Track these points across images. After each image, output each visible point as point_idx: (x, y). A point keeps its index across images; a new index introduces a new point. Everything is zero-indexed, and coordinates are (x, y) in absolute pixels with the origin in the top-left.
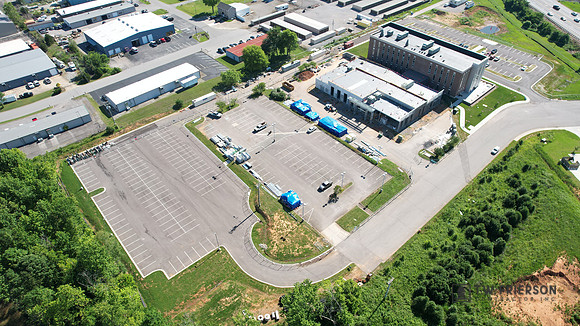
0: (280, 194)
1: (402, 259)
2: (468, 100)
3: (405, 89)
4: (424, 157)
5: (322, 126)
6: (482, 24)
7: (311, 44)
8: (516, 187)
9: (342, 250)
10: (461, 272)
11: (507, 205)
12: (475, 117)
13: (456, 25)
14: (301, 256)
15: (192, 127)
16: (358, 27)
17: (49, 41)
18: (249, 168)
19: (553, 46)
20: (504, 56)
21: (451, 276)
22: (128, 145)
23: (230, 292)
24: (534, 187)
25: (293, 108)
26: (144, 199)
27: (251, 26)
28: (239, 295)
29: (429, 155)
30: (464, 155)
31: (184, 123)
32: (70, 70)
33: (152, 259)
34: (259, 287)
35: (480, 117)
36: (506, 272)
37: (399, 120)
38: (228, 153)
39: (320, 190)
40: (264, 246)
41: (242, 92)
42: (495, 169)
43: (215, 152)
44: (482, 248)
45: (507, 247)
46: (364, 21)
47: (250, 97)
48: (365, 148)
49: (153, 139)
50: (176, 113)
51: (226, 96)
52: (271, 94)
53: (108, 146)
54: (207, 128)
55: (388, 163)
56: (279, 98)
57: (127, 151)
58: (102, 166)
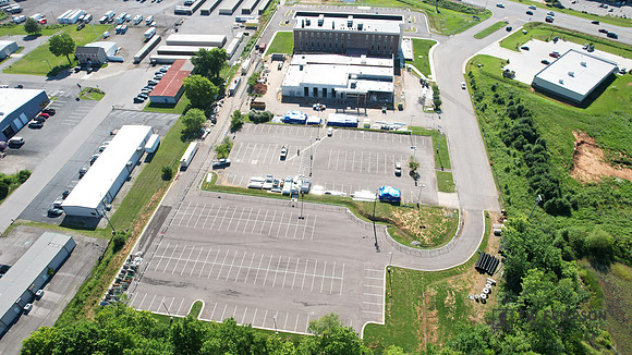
0: (375, 196)
1: (506, 188)
2: (406, 57)
3: (366, 65)
4: (429, 112)
5: (329, 124)
8: (504, 103)
9: (467, 207)
14: (448, 230)
15: (213, 187)
22: (162, 245)
28: (450, 290)
29: (432, 109)
30: (451, 99)
35: (427, 67)
38: (287, 188)
39: (399, 175)
40: (415, 242)
43: (270, 196)
47: (233, 130)
48: (386, 125)
49: (184, 222)
50: (173, 183)
51: (205, 142)
52: (252, 118)
53: (137, 259)
54: (230, 180)
55: (416, 128)
56: (266, 119)
57: (170, 250)
58: (161, 283)
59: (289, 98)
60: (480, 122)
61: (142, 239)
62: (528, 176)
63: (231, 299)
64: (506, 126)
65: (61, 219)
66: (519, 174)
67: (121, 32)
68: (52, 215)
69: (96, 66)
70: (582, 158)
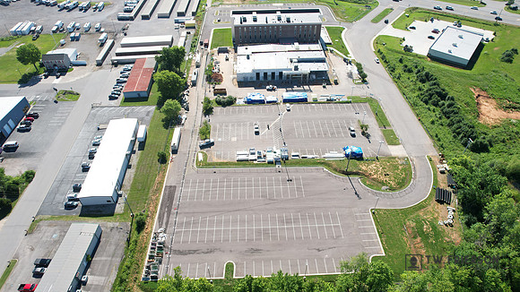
0: (341, 155)
2: (326, 41)
4: (359, 84)
9: (413, 155)
12: (343, 49)
14: (407, 175)
15: (205, 164)
16: (189, 28)
18: (298, 156)
22: (179, 219)
23: (419, 224)
27: (99, 64)
28: (423, 220)
29: (360, 81)
31: (192, 166)
34: (421, 207)
37: (327, 69)
39: (354, 136)
40: (384, 188)
43: (257, 166)
46: (188, 22)
47: (206, 115)
48: (330, 98)
49: (192, 197)
50: (170, 165)
51: (186, 127)
52: (219, 103)
53: (161, 235)
54: (218, 156)
55: (353, 98)
56: (231, 102)
57: (188, 224)
58: (190, 252)
59: (244, 82)
60: (400, 88)
61: (159, 218)
62: (449, 125)
63: (256, 256)
64: (420, 89)
65: (78, 209)
66: (442, 125)
67: (76, 39)
68: (68, 207)
69: (63, 71)
70: (482, 107)
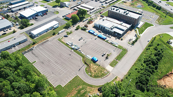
0: (91, 58)
1: (130, 74)
2: (138, 27)
3: (121, 25)
4: (130, 44)
5: (99, 37)
6: (137, 5)
7: (90, 13)
8: (157, 50)
9: (113, 73)
10: (148, 75)
11: (155, 55)
12: (141, 31)
13: (130, 6)
14: (101, 76)
15: (60, 40)
16: (103, 7)
17: (8, 16)
18: (80, 51)
19: (157, 10)
20: (145, 14)
21: (145, 77)
22: (41, 47)
23: (83, 89)
24: (161, 50)
25: (89, 32)
26: (50, 63)
27: (71, 8)
28: (86, 89)
29: (131, 43)
30: (140, 42)
31: (57, 39)
32: (17, 25)
33: (56, 81)
34: (91, 86)
35: (143, 31)
36: (160, 74)
37: (121, 34)
38: (73, 47)
39: (103, 56)
40: (90, 74)
41: (73, 28)
42: (150, 46)
43: (69, 47)
44: (152, 68)
45: (159, 67)
46: (104, 6)
47: (76, 30)
48: (113, 42)
49: (48, 45)
50: (54, 36)
51: (68, 30)
52: (82, 29)
53: (34, 48)
54: (64, 40)
55: (120, 46)
56: (85, 30)
58: (34, 54)
59: (95, 27)
61: (38, 45)
63: (41, 64)
65: (30, 35)
69: (62, 7)
